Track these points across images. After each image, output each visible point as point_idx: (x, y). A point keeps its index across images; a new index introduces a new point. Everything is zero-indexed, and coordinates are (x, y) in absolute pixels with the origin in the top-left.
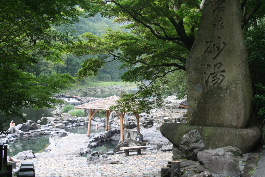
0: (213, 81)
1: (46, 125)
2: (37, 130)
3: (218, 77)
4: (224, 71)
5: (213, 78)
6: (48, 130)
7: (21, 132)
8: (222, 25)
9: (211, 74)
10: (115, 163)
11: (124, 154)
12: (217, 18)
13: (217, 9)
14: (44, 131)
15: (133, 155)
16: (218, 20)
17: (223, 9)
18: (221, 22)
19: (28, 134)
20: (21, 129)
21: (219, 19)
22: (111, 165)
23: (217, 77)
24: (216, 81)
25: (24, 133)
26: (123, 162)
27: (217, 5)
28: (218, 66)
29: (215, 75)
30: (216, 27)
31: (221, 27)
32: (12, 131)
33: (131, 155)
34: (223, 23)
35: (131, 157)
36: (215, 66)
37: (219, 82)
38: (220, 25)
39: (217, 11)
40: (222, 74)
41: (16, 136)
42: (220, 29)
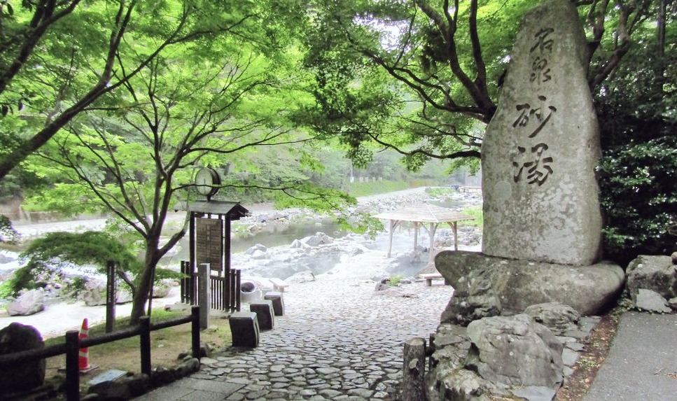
0: (529, 177)
1: (341, 239)
2: (329, 245)
3: (540, 171)
4: (550, 160)
5: (530, 172)
6: (342, 245)
7: (307, 246)
8: (549, 74)
9: (527, 165)
10: (408, 297)
11: (425, 283)
12: (538, 61)
13: (539, 47)
14: (337, 245)
15: (438, 286)
16: (540, 67)
17: (550, 46)
18: (545, 70)
19: (317, 249)
20: (307, 243)
21: (542, 64)
22: (402, 299)
23: (537, 170)
24: (536, 176)
25: (312, 247)
26: (420, 295)
27: (538, 38)
28: (540, 150)
29: (533, 166)
30: (537, 79)
31: (545, 78)
32: (297, 245)
33: (434, 286)
34: (549, 70)
35: (434, 289)
36: (534, 149)
37: (540, 179)
38: (544, 74)
39: (538, 50)
40: (547, 164)
41: (302, 252)
42: (544, 81)
